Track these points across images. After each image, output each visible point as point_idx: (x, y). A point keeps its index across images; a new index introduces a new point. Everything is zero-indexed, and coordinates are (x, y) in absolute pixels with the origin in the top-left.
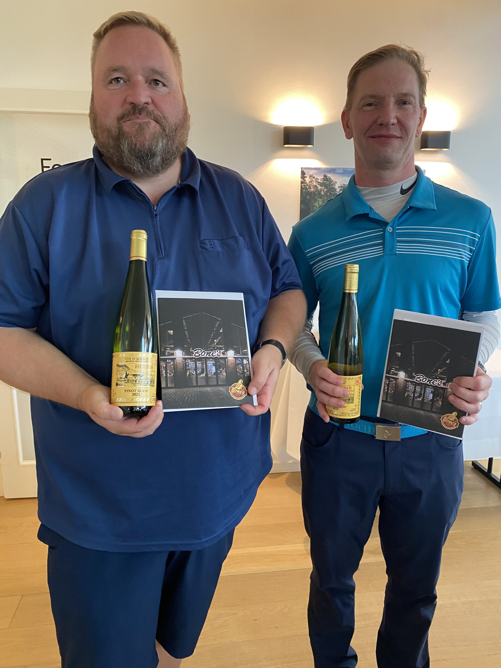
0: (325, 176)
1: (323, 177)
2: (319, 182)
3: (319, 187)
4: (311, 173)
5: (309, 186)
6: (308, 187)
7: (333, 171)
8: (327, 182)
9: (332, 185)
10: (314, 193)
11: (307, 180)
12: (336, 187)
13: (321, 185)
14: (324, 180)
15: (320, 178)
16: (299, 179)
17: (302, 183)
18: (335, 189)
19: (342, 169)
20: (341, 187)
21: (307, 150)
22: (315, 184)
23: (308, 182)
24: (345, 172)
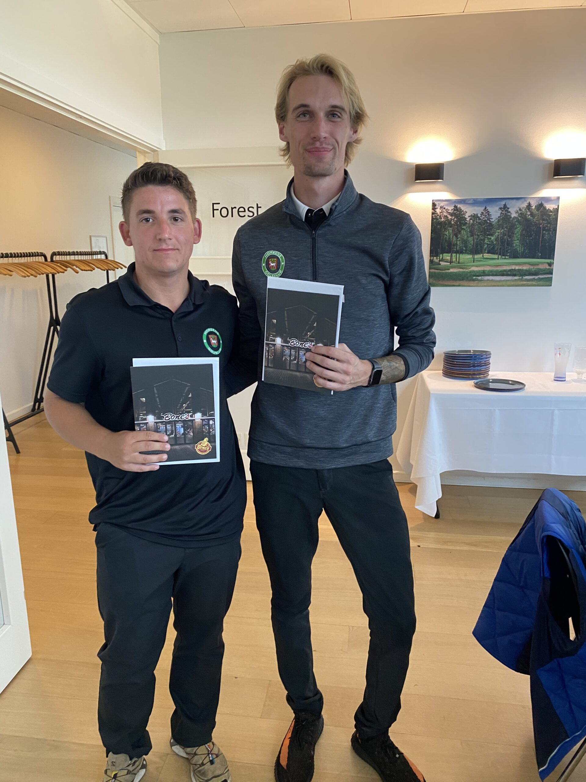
0: (455, 207)
1: (453, 208)
2: (450, 213)
3: (450, 217)
4: (442, 204)
5: (440, 216)
6: (438, 217)
7: (463, 201)
8: (458, 213)
9: (462, 215)
10: (444, 222)
11: (438, 211)
12: (467, 216)
13: (451, 215)
14: (455, 210)
15: (451, 208)
16: (430, 211)
17: (433, 214)
18: (466, 219)
19: (472, 200)
20: (471, 216)
21: (438, 185)
22: (445, 214)
23: (439, 213)
24: (475, 202)
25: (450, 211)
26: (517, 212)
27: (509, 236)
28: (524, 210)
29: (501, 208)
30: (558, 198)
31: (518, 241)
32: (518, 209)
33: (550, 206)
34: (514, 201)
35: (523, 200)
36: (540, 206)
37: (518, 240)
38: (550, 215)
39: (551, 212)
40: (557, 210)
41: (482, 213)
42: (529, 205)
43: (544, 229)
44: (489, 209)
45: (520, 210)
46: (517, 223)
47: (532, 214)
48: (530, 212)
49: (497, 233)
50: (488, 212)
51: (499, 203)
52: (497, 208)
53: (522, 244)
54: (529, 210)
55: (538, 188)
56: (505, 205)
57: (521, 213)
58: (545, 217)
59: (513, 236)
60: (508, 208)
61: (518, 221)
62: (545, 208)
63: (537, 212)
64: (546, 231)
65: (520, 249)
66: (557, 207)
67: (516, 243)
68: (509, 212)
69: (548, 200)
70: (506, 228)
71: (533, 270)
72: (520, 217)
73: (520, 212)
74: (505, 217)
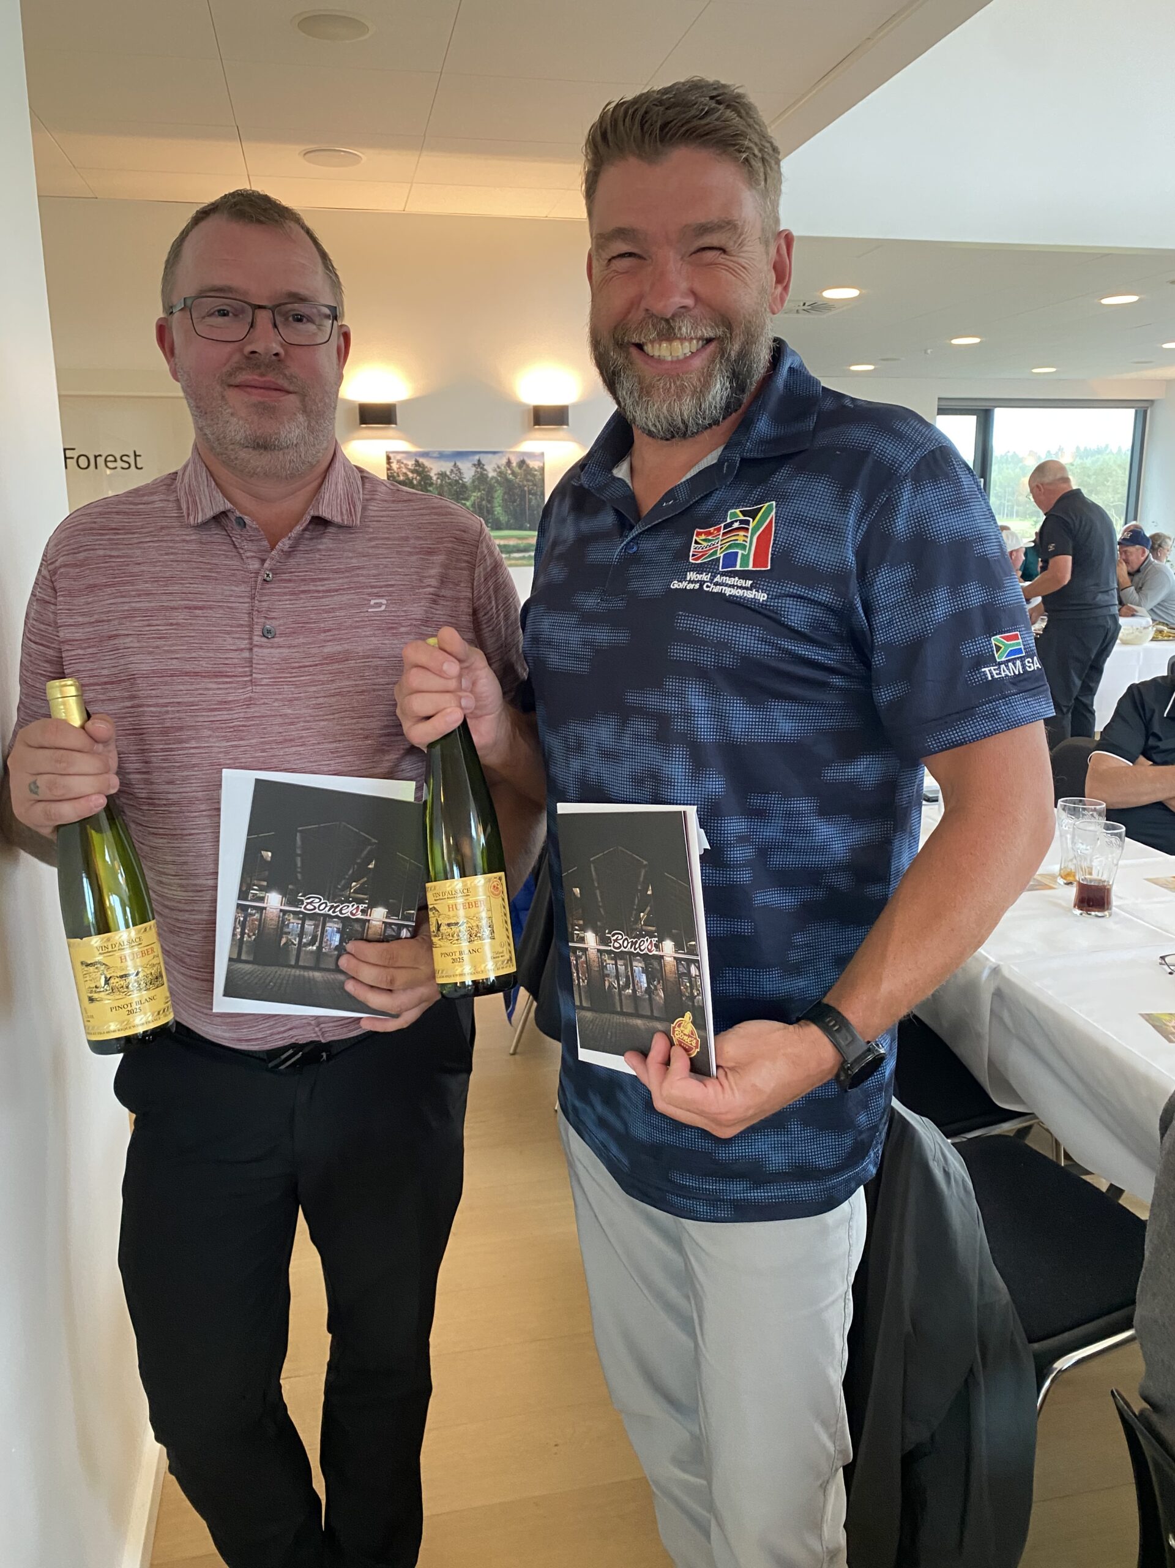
0: (417, 461)
1: (413, 462)
2: (409, 470)
3: (410, 475)
4: (399, 457)
5: (398, 474)
6: (395, 474)
7: (425, 455)
8: (420, 470)
9: (426, 472)
10: (404, 480)
11: (395, 466)
12: (432, 474)
13: (413, 472)
14: (416, 465)
15: (411, 463)
16: (385, 466)
17: (388, 469)
18: (431, 478)
19: (437, 453)
20: (438, 474)
21: (390, 430)
22: (404, 470)
23: (396, 469)
24: (442, 456)
25: (410, 467)
26: (495, 470)
27: (489, 502)
28: (503, 468)
29: (474, 465)
30: (543, 454)
31: (499, 508)
32: (496, 467)
33: (534, 464)
34: (490, 456)
35: (500, 455)
36: (522, 463)
37: (500, 506)
38: (534, 476)
39: (536, 471)
40: (542, 469)
41: (452, 470)
42: (509, 463)
43: (530, 493)
44: (459, 464)
45: (499, 467)
46: (496, 485)
47: (513, 473)
48: (511, 469)
49: (472, 498)
50: (459, 469)
51: (471, 458)
52: (469, 465)
53: (505, 511)
54: (509, 467)
55: (517, 442)
56: (479, 461)
57: (500, 472)
58: (529, 477)
59: (493, 502)
60: (484, 465)
61: (497, 481)
62: (528, 466)
63: (519, 471)
64: (532, 494)
65: (503, 519)
66: (542, 465)
67: (498, 510)
68: (486, 470)
69: (531, 455)
70: (484, 490)
71: (522, 545)
72: (500, 476)
73: (498, 470)
74: (481, 478)
